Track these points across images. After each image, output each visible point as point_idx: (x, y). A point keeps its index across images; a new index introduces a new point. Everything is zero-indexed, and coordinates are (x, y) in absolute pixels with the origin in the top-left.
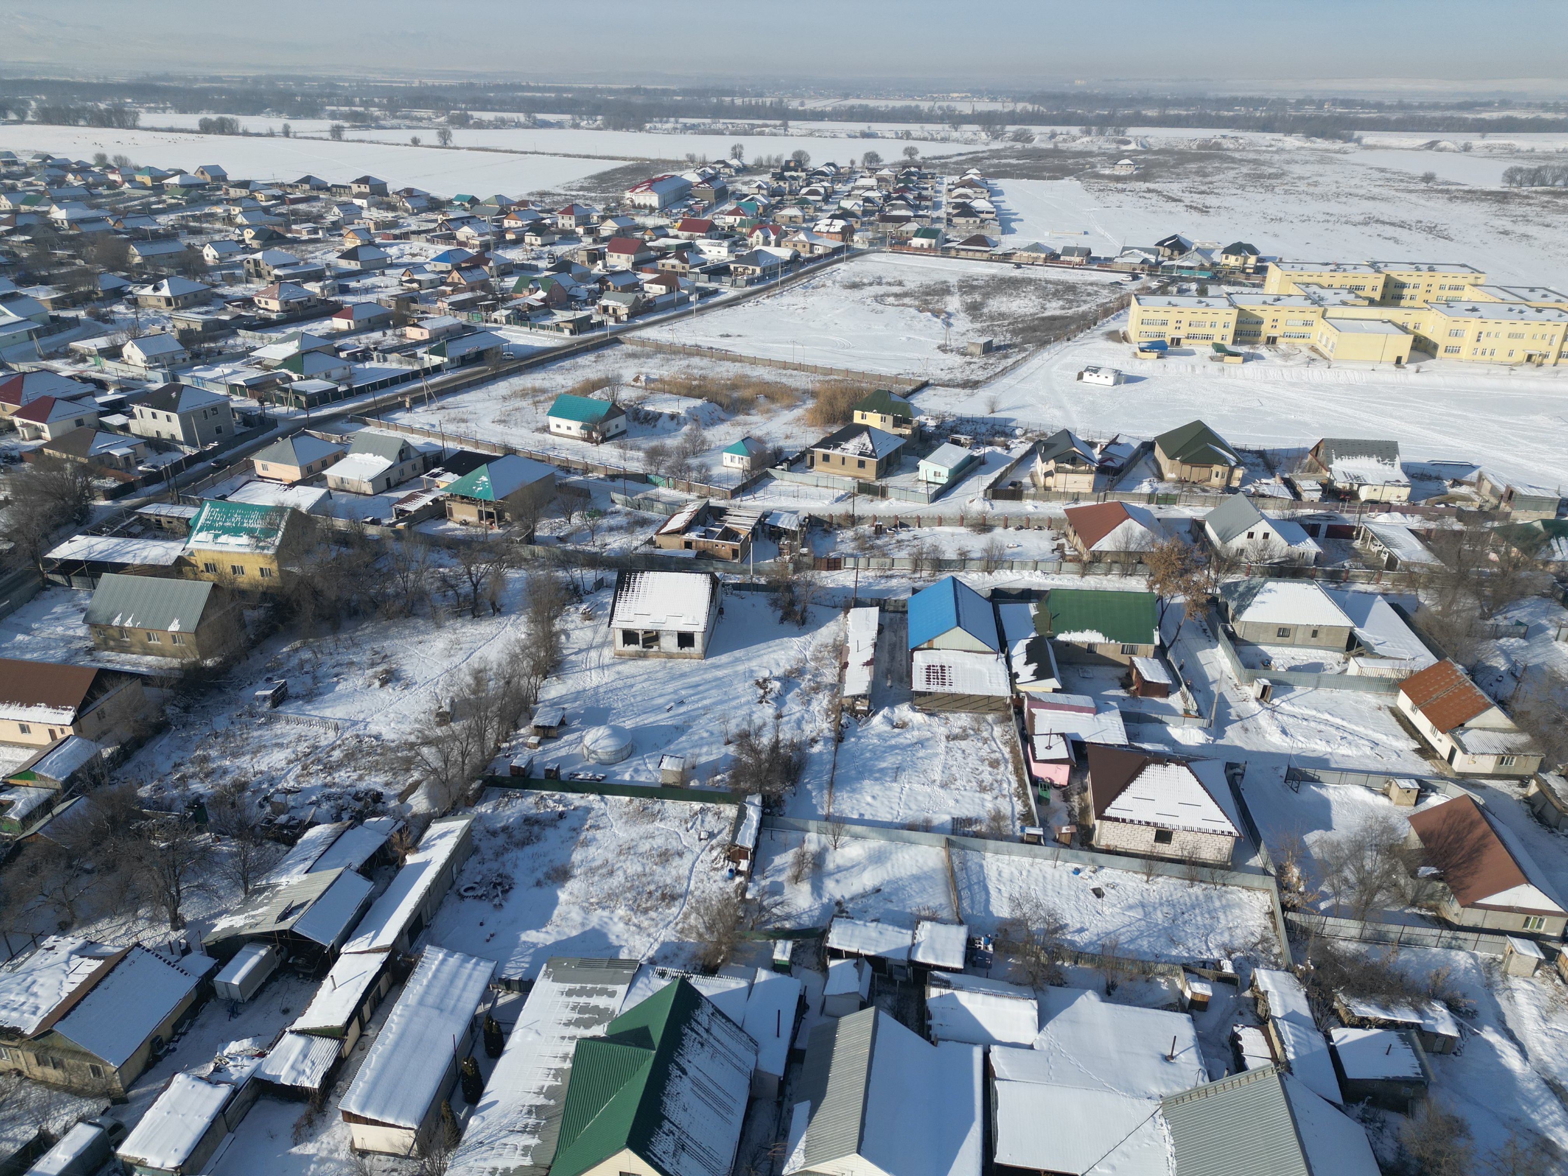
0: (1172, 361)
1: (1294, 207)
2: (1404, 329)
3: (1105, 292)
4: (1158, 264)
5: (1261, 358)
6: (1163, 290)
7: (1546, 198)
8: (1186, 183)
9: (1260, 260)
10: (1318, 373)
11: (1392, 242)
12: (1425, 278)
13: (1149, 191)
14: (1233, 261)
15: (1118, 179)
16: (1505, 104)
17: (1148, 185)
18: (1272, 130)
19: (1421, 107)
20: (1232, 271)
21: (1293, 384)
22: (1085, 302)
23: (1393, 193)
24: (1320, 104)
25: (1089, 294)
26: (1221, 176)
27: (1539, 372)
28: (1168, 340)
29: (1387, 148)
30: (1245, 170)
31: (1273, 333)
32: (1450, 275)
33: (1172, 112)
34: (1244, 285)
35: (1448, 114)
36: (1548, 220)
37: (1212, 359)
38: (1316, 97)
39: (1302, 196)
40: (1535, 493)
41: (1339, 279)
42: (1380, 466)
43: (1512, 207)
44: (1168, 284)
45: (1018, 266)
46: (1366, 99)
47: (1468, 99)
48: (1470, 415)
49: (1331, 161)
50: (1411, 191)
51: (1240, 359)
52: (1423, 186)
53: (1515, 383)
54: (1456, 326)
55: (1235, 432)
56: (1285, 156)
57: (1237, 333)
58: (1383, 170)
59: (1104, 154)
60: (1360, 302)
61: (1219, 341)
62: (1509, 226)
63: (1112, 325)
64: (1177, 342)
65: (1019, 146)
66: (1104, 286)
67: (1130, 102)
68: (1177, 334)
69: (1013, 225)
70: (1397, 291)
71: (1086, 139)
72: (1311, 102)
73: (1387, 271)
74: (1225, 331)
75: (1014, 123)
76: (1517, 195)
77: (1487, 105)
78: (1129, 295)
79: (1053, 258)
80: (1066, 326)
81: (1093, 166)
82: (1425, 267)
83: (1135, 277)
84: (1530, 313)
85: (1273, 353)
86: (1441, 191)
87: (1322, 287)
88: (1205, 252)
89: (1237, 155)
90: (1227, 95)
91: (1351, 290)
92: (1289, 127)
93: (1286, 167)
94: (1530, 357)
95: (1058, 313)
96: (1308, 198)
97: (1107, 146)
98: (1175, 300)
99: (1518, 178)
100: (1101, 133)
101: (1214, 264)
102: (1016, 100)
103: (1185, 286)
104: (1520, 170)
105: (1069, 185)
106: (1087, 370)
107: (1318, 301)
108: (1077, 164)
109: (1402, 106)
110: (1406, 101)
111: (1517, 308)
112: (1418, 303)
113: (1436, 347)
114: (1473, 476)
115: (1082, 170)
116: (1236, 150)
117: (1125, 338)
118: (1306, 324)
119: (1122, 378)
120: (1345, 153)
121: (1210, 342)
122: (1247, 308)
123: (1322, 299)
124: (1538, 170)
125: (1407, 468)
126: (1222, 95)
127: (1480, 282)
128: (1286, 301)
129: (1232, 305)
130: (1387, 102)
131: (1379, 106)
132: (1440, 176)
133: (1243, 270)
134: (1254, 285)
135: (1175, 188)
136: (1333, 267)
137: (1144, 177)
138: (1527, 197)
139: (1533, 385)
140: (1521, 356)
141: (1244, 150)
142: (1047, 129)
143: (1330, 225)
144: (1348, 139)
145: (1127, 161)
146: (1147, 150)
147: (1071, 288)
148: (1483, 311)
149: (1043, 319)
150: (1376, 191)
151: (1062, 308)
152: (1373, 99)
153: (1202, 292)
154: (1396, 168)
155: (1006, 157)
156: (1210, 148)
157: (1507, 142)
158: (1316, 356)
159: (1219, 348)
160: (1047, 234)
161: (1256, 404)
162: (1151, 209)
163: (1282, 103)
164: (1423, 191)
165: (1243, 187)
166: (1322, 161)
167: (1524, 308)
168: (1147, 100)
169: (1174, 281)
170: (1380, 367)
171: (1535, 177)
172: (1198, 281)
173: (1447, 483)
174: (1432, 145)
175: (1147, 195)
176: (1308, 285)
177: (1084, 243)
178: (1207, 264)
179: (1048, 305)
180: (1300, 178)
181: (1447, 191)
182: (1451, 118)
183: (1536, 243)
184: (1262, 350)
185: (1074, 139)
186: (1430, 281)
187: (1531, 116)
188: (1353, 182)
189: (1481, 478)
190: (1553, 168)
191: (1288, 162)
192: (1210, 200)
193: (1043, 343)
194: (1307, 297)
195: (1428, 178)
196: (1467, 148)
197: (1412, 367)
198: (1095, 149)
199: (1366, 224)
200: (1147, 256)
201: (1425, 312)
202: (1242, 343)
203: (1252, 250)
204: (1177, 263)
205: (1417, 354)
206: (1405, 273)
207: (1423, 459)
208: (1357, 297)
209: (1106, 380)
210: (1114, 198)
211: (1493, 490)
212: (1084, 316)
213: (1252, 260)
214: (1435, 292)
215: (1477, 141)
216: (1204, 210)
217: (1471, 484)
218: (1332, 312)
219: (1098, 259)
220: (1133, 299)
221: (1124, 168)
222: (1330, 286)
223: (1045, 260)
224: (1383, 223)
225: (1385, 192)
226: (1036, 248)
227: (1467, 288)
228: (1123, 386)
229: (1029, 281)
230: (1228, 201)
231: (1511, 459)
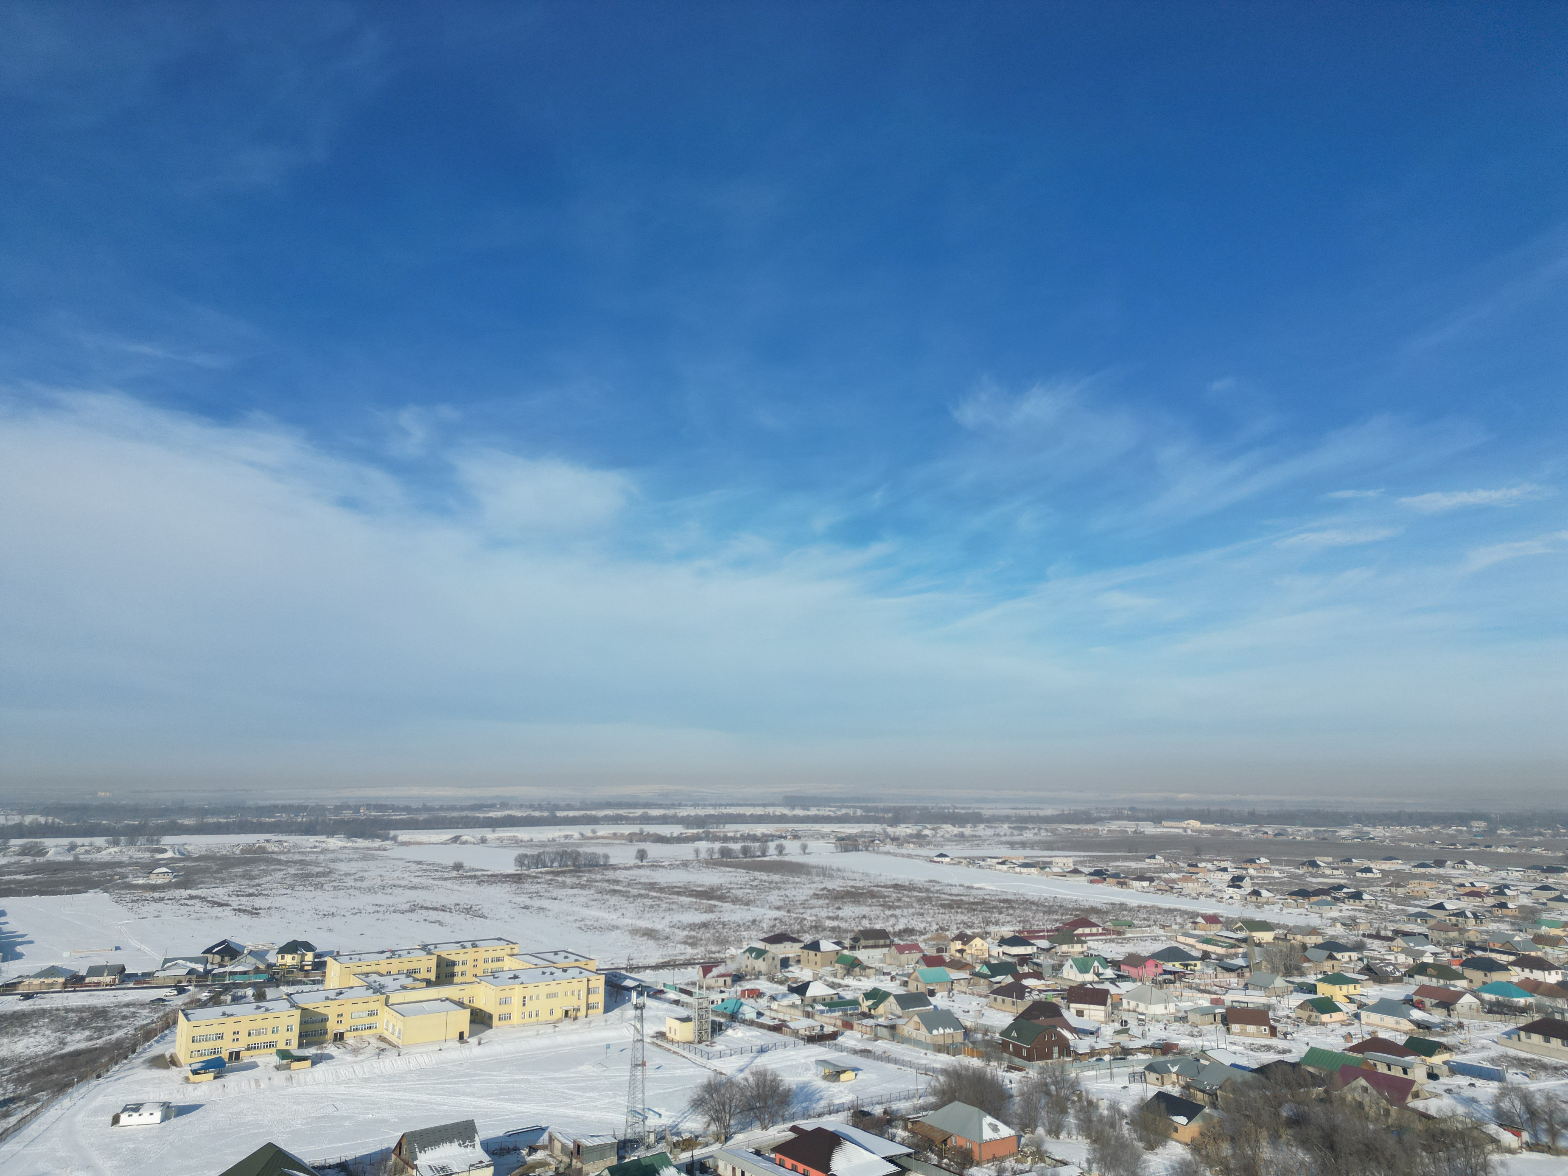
0: (231, 1079)
1: (344, 902)
2: (460, 1004)
3: (145, 1012)
4: (207, 972)
5: (330, 1057)
6: (215, 1001)
7: (549, 877)
8: (231, 887)
9: (317, 956)
10: (389, 1063)
11: (437, 924)
12: (469, 955)
13: (191, 897)
14: (289, 960)
15: (154, 888)
16: (504, 805)
17: (189, 892)
18: (315, 833)
19: (441, 808)
20: (290, 970)
21: (366, 1080)
22: (119, 1027)
23: (431, 881)
24: (356, 809)
25: (125, 1018)
26: (269, 878)
27: (576, 1026)
28: (225, 1056)
29: (420, 843)
30: (292, 871)
31: (340, 1029)
32: (491, 949)
33: (211, 821)
34: (304, 983)
35: (464, 814)
36: (554, 894)
37: (278, 1068)
38: (351, 803)
39: (351, 891)
40: (597, 1142)
41: (396, 965)
42: (462, 1150)
43: (526, 886)
44: (221, 993)
45: (27, 996)
46: (396, 804)
47: (478, 802)
48: (530, 1077)
49: (373, 858)
50: (446, 879)
51: (309, 1062)
52: (454, 874)
53: (560, 1039)
54: (503, 995)
55: (312, 1148)
56: (330, 856)
57: (301, 1035)
58: (419, 863)
59: (136, 864)
60: (418, 984)
61: (284, 1047)
62: (528, 902)
63: (156, 1049)
64: (235, 1056)
65: (28, 860)
66: (143, 1005)
67: (163, 812)
68: (235, 1047)
69: (19, 949)
70: (448, 970)
71: (112, 850)
72: (348, 807)
73: (437, 952)
74: (289, 1035)
75: (21, 836)
76: (528, 876)
77: (492, 807)
78: (175, 1012)
79: (75, 982)
80: (94, 1061)
81: (123, 876)
82: (469, 945)
83: (181, 990)
84: (558, 973)
85: (342, 1050)
86: (470, 877)
87: (381, 975)
88: (259, 955)
89: (283, 857)
90: (267, 803)
91: (410, 974)
92: (331, 831)
93: (332, 866)
94: (566, 1012)
95: (83, 1046)
96: (357, 892)
97: (139, 855)
98: (228, 1009)
99: (526, 862)
100: (132, 843)
101: (270, 966)
102: (23, 812)
103: (240, 993)
104: (526, 856)
105: (96, 899)
106: (125, 1110)
107: (379, 989)
108: (105, 875)
109: (426, 809)
110: (429, 804)
111: (548, 970)
112: (469, 978)
113: (490, 1017)
114: (544, 1139)
115: (110, 881)
116: (282, 853)
117: (174, 1062)
118: (372, 1014)
119: (170, 1111)
120: (385, 850)
121: (273, 1050)
122: (310, 1006)
123: (383, 987)
124: (539, 855)
125: (487, 1146)
126: (261, 803)
127: (515, 951)
128: (348, 994)
129: (294, 1005)
130: (414, 806)
131: (408, 809)
132: (467, 864)
133: (301, 968)
134: (314, 982)
135: (220, 893)
136: (388, 954)
137: (184, 884)
138: (535, 877)
139: (574, 1038)
140: (559, 1014)
141: (289, 852)
142: (65, 841)
143: (380, 915)
144: (385, 838)
145: (164, 870)
146: (186, 857)
147: (101, 1013)
148: (523, 978)
149: (62, 1057)
150: (416, 881)
151: (90, 1039)
152: (401, 804)
153: (260, 996)
154: (430, 861)
155: (9, 873)
156: (255, 852)
157: (512, 834)
158: (385, 1045)
159: (284, 1055)
160: (66, 954)
161: (330, 1110)
162: (194, 916)
163: (322, 809)
164: (456, 878)
165: (292, 887)
166: (364, 858)
167: (554, 970)
168: (183, 810)
169: (226, 989)
170: (446, 1046)
171: (538, 861)
172: (254, 985)
173: (524, 1152)
174: (456, 839)
175: (189, 902)
176: (367, 974)
177: (115, 959)
178: (262, 967)
179: (69, 1038)
180: (347, 874)
181: (475, 877)
182: (467, 817)
183: (550, 914)
184: (331, 1049)
185: (99, 850)
186: (475, 956)
187: (525, 814)
188: (395, 875)
189: (551, 1139)
190: (548, 853)
191: (333, 861)
192: (259, 902)
193: (62, 1088)
194: (369, 987)
195: (458, 867)
196: (483, 841)
197: (473, 1040)
198: (125, 859)
199: (412, 911)
200: (193, 965)
201: (476, 986)
202: (309, 1045)
203: (308, 947)
204: (228, 969)
205: (477, 1027)
206: (453, 952)
207: (499, 1132)
208: (415, 980)
209: (151, 1118)
210: (152, 908)
211: (564, 1146)
212: (119, 1043)
213: (309, 957)
214: (482, 966)
215: (490, 835)
216: (254, 912)
217: (544, 1148)
218: (395, 998)
219: (135, 975)
220: (181, 1016)
221: (160, 876)
222: (389, 973)
223: (65, 985)
224: (427, 908)
225: (424, 881)
226: (53, 971)
227: (506, 958)
228: (174, 1121)
229: (42, 1013)
230: (279, 901)
231: (572, 1113)
